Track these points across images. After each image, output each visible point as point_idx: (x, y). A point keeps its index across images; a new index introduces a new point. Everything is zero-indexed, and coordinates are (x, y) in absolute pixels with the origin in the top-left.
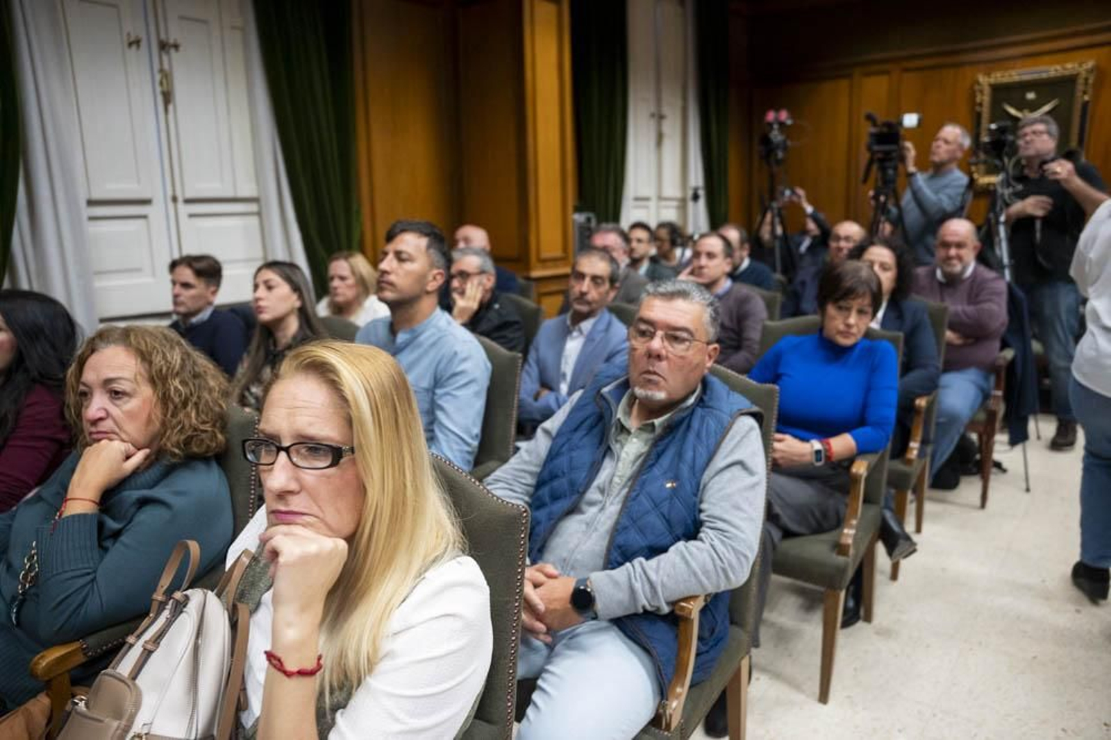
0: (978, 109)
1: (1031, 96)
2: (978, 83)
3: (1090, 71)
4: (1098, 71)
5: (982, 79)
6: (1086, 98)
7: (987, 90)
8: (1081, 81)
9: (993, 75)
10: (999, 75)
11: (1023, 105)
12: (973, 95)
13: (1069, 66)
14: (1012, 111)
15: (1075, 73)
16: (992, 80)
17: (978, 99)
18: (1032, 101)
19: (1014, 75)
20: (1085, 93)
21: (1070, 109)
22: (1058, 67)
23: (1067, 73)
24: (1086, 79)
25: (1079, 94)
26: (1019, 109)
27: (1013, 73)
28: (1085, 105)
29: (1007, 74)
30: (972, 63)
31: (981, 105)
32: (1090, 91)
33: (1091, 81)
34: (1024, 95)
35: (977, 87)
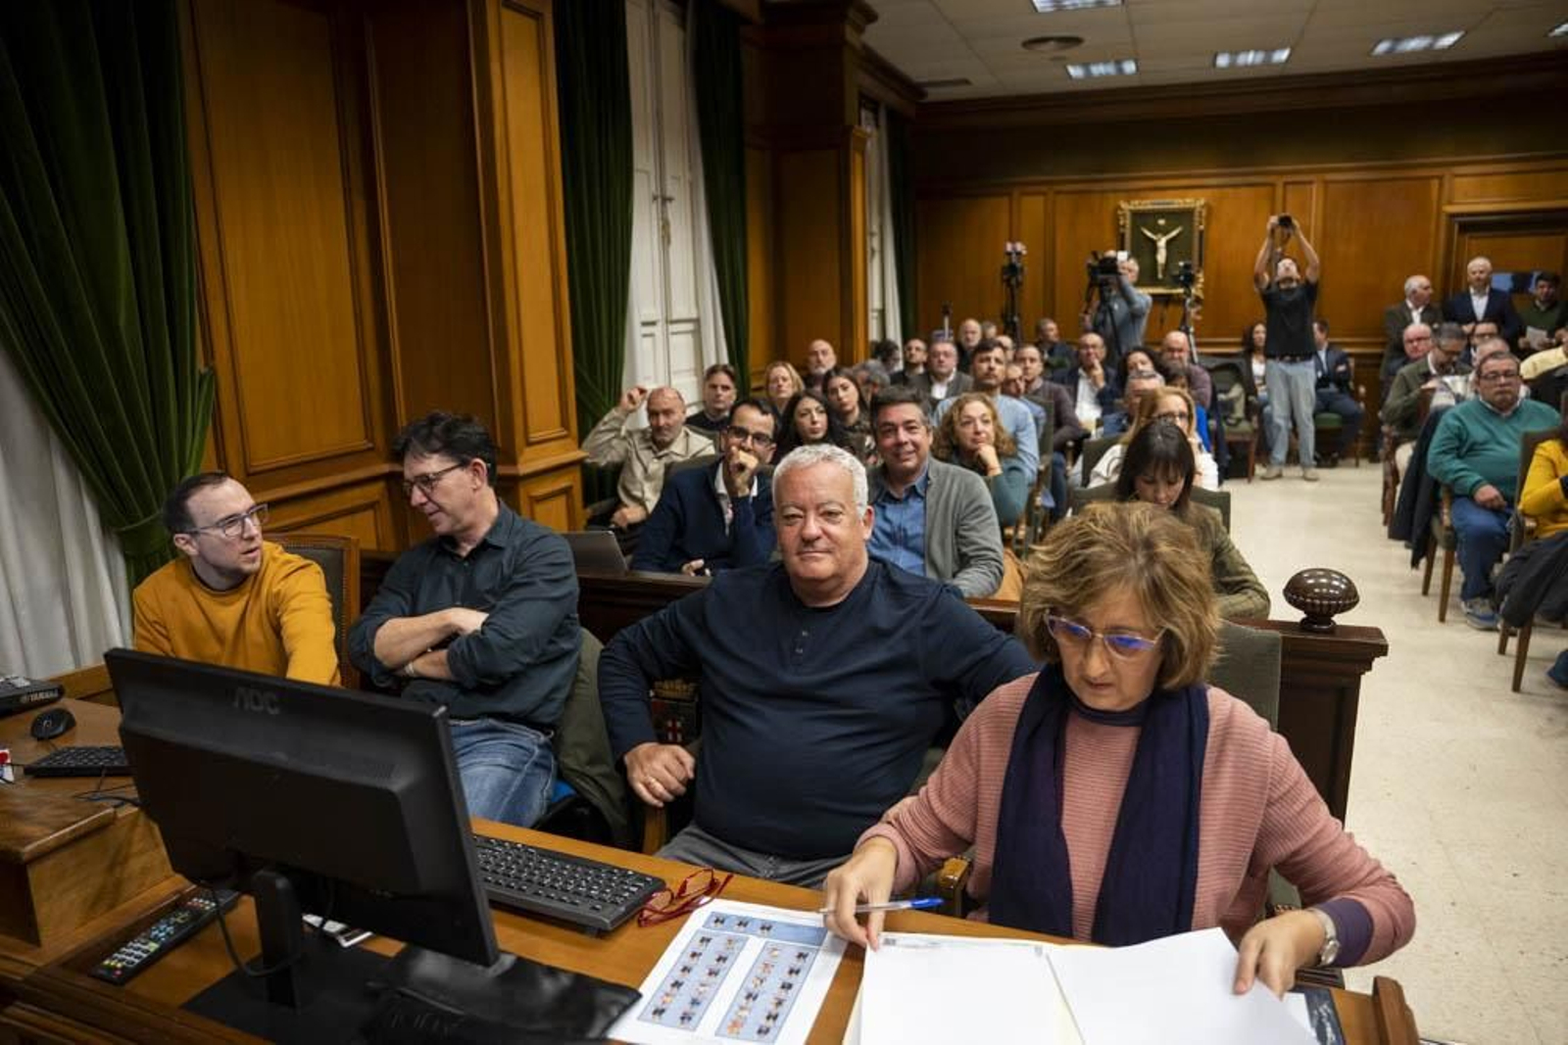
0: (1122, 230)
1: (1162, 222)
2: (1119, 208)
3: (1203, 207)
4: (1207, 206)
5: (1124, 205)
6: (1202, 227)
7: (1128, 215)
8: (1197, 214)
9: (1132, 202)
10: (1137, 202)
11: (1156, 230)
12: (1117, 219)
13: (1188, 200)
14: (1149, 234)
15: (1192, 206)
16: (1132, 207)
17: (1121, 223)
18: (1163, 226)
19: (1147, 204)
20: (1201, 224)
21: (1191, 232)
22: (1181, 201)
23: (1187, 206)
24: (1200, 213)
25: (1197, 224)
26: (1155, 233)
27: (1148, 201)
28: (1201, 233)
29: (1144, 202)
30: (1115, 191)
31: (1124, 226)
32: (1203, 221)
33: (1204, 214)
34: (1156, 222)
35: (1120, 212)
